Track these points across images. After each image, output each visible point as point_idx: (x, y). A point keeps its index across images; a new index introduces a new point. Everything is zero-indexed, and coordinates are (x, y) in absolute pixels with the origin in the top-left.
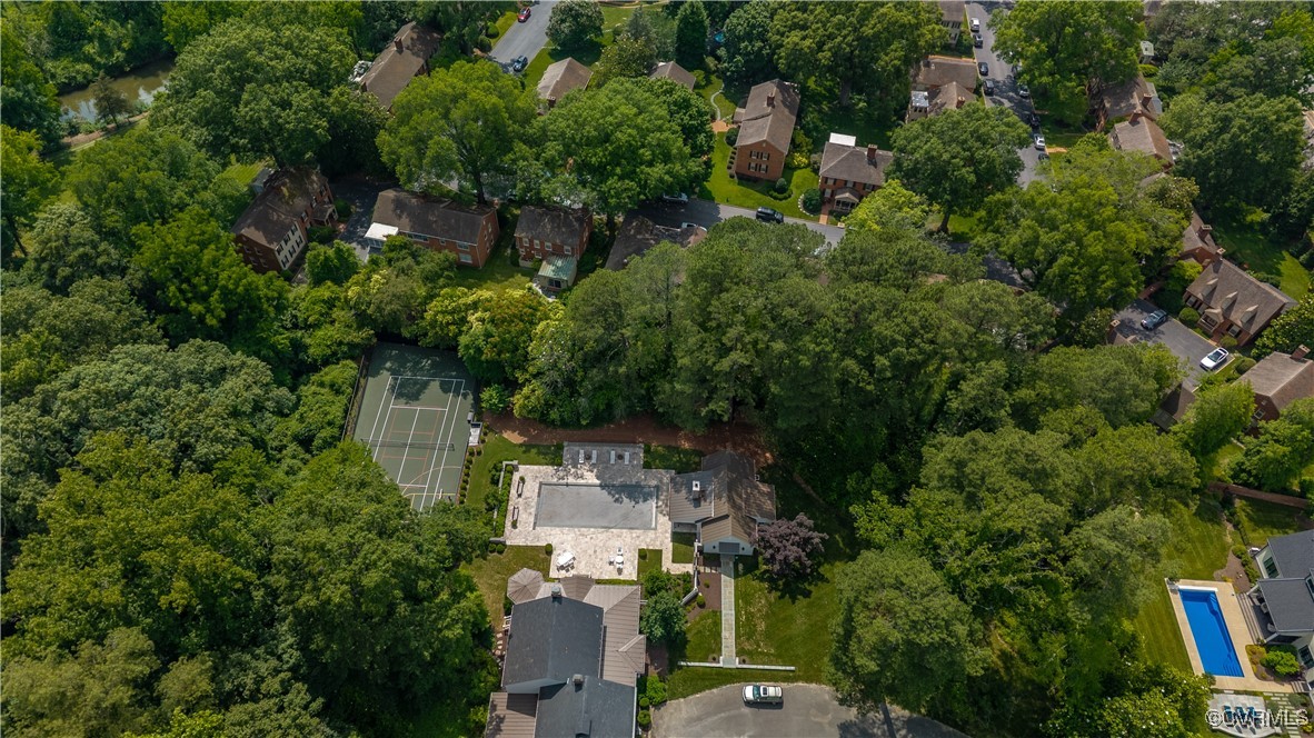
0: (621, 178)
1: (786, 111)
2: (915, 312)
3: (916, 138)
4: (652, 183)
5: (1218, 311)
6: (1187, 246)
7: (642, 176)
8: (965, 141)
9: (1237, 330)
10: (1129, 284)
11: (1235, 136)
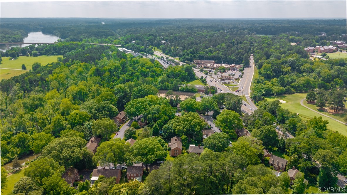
0: (151, 155)
1: (179, 142)
2: (221, 163)
3: (208, 140)
4: (158, 155)
5: (276, 165)
6: (265, 155)
7: (155, 154)
8: (217, 139)
9: (281, 168)
10: (257, 160)
11: (265, 133)
